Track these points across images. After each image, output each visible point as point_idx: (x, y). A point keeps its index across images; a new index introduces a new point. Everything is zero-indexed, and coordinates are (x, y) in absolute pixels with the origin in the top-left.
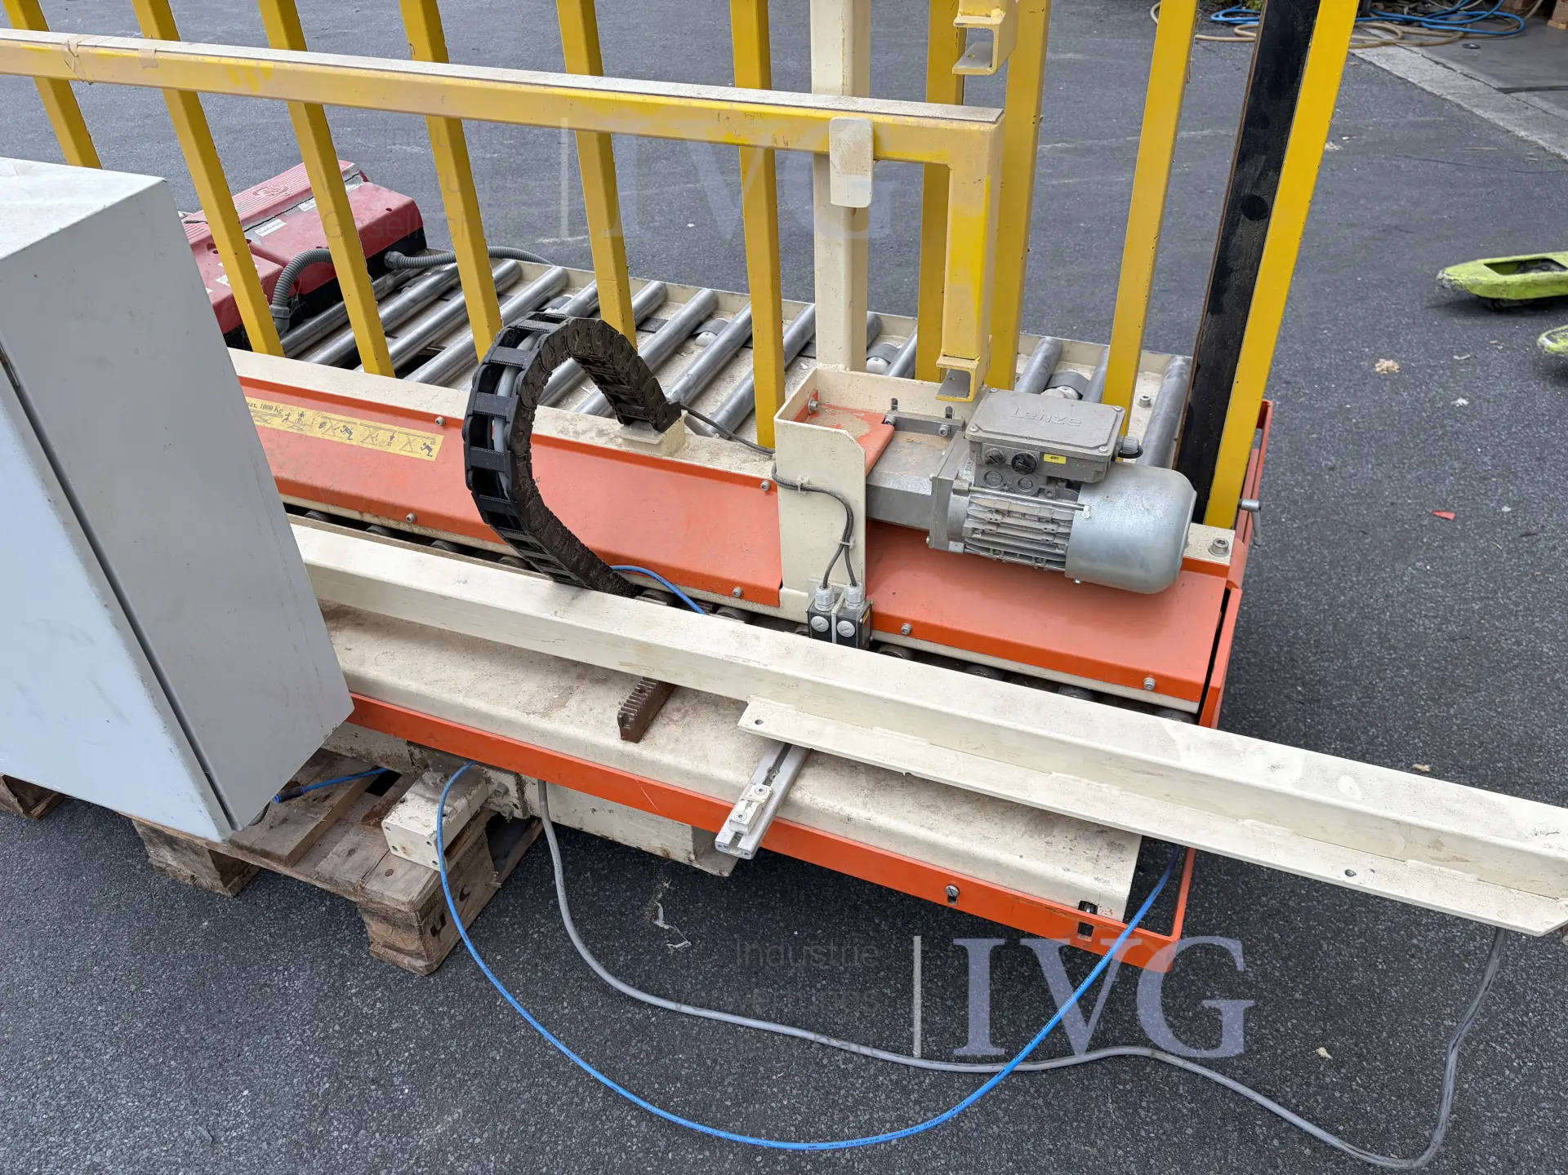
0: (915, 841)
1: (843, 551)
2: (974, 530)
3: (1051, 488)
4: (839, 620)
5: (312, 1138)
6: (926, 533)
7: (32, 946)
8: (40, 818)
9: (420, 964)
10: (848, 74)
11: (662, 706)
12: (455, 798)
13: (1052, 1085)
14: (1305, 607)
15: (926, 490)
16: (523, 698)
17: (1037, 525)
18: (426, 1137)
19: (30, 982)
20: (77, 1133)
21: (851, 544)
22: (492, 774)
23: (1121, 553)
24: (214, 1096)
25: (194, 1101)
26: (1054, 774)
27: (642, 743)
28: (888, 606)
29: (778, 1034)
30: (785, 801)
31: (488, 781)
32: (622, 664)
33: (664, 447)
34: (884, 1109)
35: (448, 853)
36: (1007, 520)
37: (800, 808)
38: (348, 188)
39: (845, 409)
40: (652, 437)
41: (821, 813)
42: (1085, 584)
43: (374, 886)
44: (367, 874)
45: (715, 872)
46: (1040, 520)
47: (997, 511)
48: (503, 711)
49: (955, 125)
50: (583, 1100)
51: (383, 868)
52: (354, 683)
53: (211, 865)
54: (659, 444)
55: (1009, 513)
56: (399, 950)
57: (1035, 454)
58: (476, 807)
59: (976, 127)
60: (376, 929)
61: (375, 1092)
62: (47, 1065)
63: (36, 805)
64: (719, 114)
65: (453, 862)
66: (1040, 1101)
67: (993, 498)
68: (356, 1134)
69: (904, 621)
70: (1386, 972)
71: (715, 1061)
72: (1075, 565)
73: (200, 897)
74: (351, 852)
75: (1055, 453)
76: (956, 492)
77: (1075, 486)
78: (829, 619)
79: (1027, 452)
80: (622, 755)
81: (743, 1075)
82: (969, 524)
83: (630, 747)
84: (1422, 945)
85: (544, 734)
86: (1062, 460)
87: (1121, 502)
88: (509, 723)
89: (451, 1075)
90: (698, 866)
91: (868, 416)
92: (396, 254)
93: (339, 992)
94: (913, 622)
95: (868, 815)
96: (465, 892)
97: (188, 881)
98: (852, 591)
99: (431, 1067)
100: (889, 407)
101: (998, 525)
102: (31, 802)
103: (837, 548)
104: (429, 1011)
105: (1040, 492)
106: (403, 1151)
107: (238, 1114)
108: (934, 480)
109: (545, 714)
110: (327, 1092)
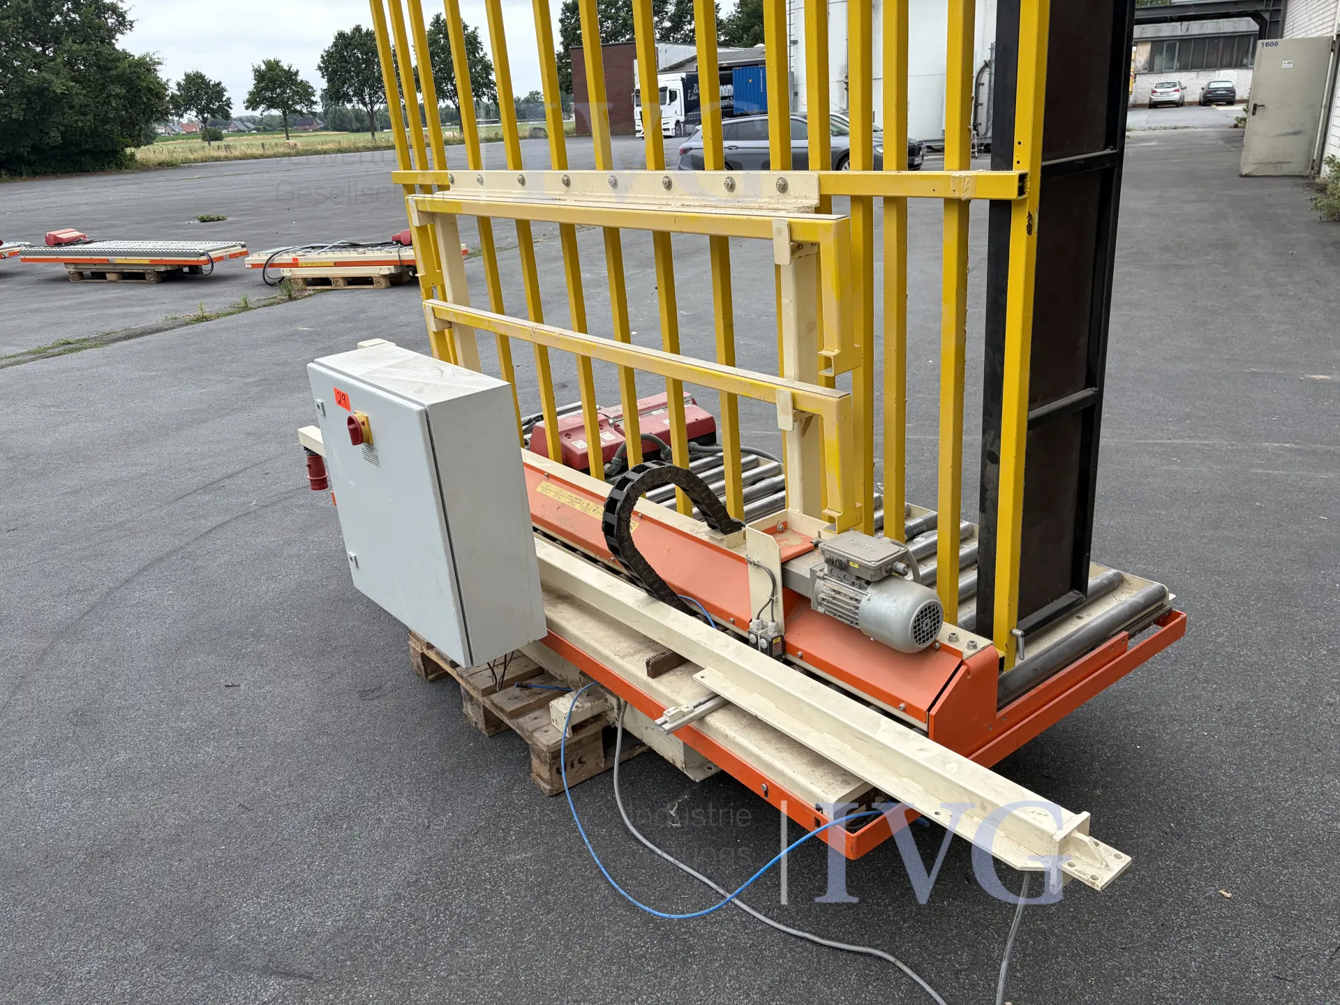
0: (750, 754)
1: (770, 604)
2: (823, 599)
3: (857, 582)
4: (761, 638)
5: (466, 841)
6: (808, 600)
7: (401, 730)
8: (431, 681)
9: (548, 787)
10: (797, 371)
11: (676, 667)
12: (586, 702)
13: (828, 955)
14: (1223, 781)
15: (808, 576)
16: (618, 649)
17: (849, 601)
18: (510, 859)
19: (393, 744)
20: (380, 805)
21: (774, 598)
22: (609, 697)
23: (880, 622)
24: (437, 811)
25: (429, 809)
26: (825, 734)
27: (655, 679)
28: (792, 640)
29: (698, 879)
30: (701, 719)
31: (606, 700)
32: (660, 639)
33: (725, 542)
34: (728, 930)
35: (576, 729)
36: (837, 596)
37: (709, 727)
38: (685, 406)
39: (795, 532)
40: (720, 536)
41: (716, 730)
42: (876, 641)
43: (536, 734)
44: (535, 730)
45: (692, 778)
46: (851, 598)
47: (834, 591)
48: (607, 652)
49: (823, 397)
50: (586, 871)
51: (545, 729)
52: (550, 623)
53: (482, 714)
54: (722, 540)
55: (839, 593)
56: (541, 778)
57: (844, 560)
58: (595, 713)
59: (831, 399)
60: (535, 762)
61: (501, 834)
62: (382, 777)
63: (432, 673)
64: (741, 382)
65: (577, 738)
66: (816, 960)
67: (833, 583)
68: (484, 846)
69: (799, 650)
70: (1092, 986)
71: (658, 879)
72: (862, 625)
73: (476, 733)
74: (536, 718)
75: (854, 562)
76: (819, 577)
77: (868, 583)
78: (757, 636)
79: (841, 559)
80: (646, 683)
81: (668, 889)
82: (822, 595)
83: (650, 680)
84: (1131, 982)
85: (619, 667)
86: (857, 566)
87: (885, 595)
88: (607, 658)
89: (536, 839)
90: (686, 773)
91: (806, 538)
92: (694, 443)
93: (509, 790)
94: (805, 652)
95: (735, 735)
96: (583, 760)
97: (474, 725)
98: (770, 624)
99: (529, 833)
100: (817, 536)
101: (834, 598)
102: (429, 671)
103: (768, 600)
104: (542, 811)
105: (853, 584)
106: (498, 859)
107: (443, 821)
108: (811, 569)
109: (623, 657)
110: (481, 826)
